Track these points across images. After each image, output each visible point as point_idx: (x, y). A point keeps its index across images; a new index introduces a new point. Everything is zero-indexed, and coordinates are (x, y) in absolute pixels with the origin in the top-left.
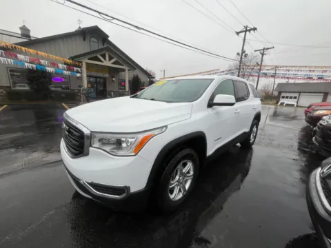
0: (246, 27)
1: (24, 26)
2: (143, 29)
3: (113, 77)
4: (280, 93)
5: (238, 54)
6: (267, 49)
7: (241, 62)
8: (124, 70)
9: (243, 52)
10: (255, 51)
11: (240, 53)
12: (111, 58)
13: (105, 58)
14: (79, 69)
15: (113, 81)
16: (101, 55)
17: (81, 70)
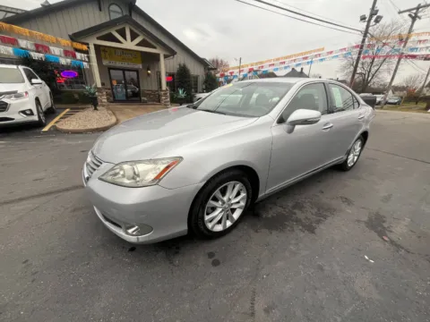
3: (148, 69)
5: (363, 18)
6: (426, 6)
7: (366, 33)
9: (374, 12)
10: (400, 12)
11: (368, 16)
12: (134, 37)
13: (124, 36)
14: (84, 56)
15: (149, 75)
16: (117, 31)
17: (88, 57)
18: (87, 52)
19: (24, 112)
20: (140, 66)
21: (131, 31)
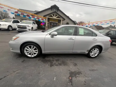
16: (53, 15)
18: (46, 19)
19: (29, 29)
20: (57, 22)
21: (56, 15)
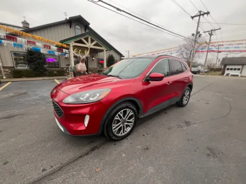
0: (200, 12)
1: (25, 21)
2: (123, 11)
3: (93, 57)
4: (225, 66)
5: (193, 35)
6: (215, 30)
7: (195, 41)
8: (102, 51)
9: (198, 33)
10: (204, 32)
11: (195, 34)
12: (92, 41)
13: (88, 41)
14: (67, 51)
15: (93, 60)
16: (85, 39)
17: (69, 52)
20: (89, 56)
21: (91, 39)
